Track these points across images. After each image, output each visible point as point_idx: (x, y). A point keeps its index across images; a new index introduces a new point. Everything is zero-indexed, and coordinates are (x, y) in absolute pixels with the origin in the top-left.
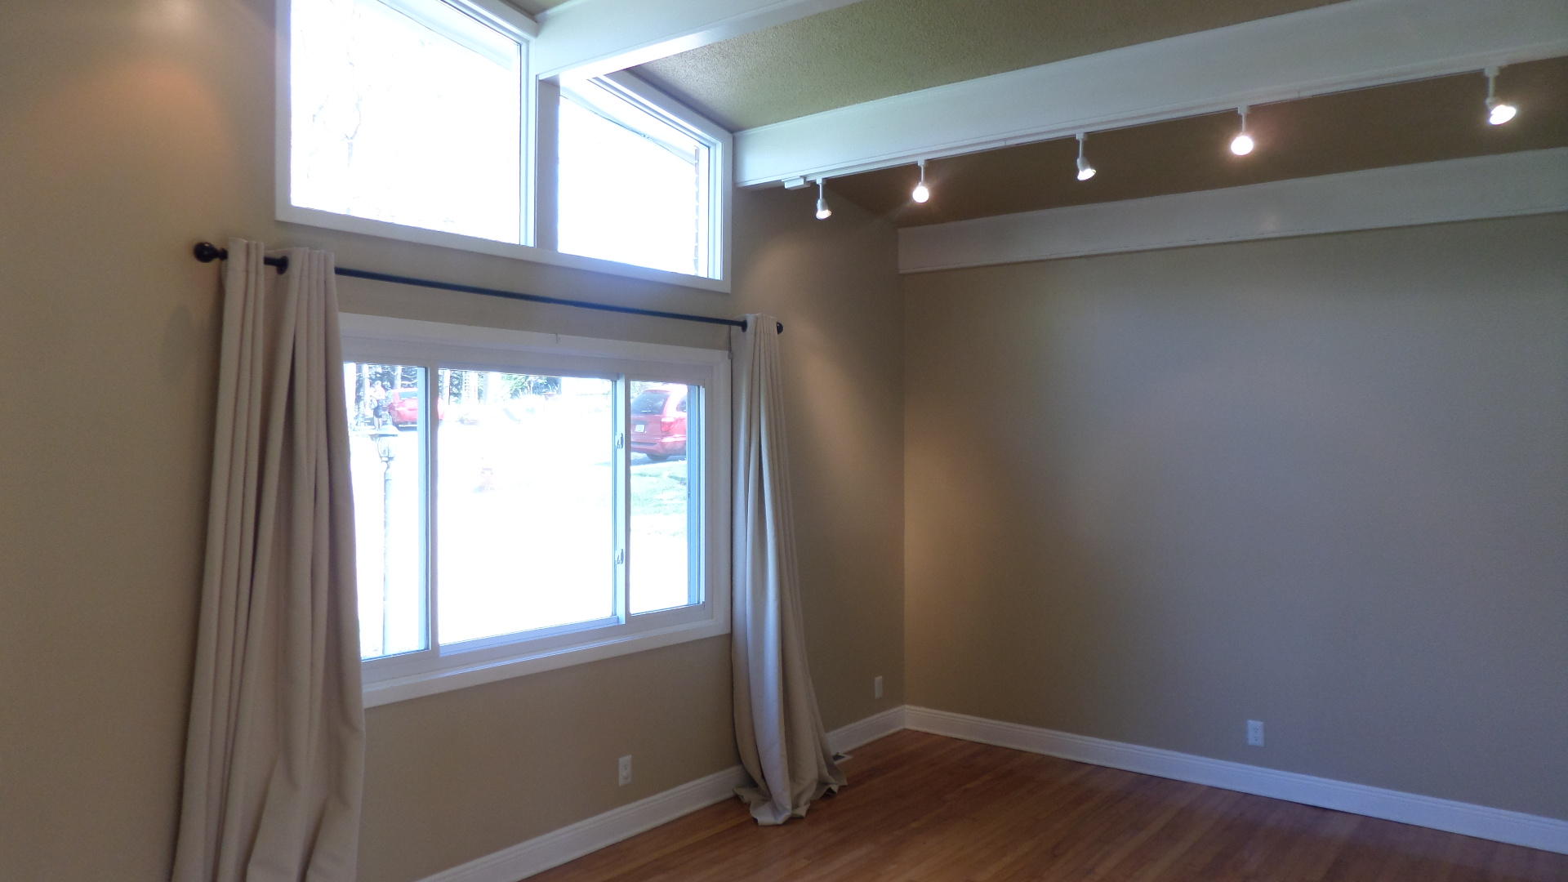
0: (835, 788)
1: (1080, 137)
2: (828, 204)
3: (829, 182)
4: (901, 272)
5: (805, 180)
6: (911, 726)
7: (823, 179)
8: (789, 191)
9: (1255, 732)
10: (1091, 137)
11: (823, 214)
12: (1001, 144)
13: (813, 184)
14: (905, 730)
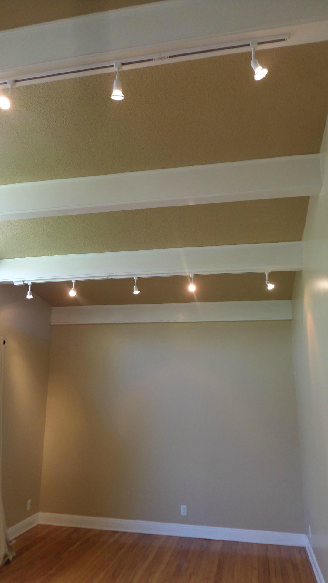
0: (11, 558)
1: (135, 278)
2: (33, 293)
3: (34, 285)
4: (52, 324)
5: (23, 282)
6: (42, 522)
7: (32, 283)
8: (15, 286)
9: (184, 510)
10: (139, 279)
11: (29, 297)
12: (106, 278)
13: (27, 285)
14: (38, 525)
